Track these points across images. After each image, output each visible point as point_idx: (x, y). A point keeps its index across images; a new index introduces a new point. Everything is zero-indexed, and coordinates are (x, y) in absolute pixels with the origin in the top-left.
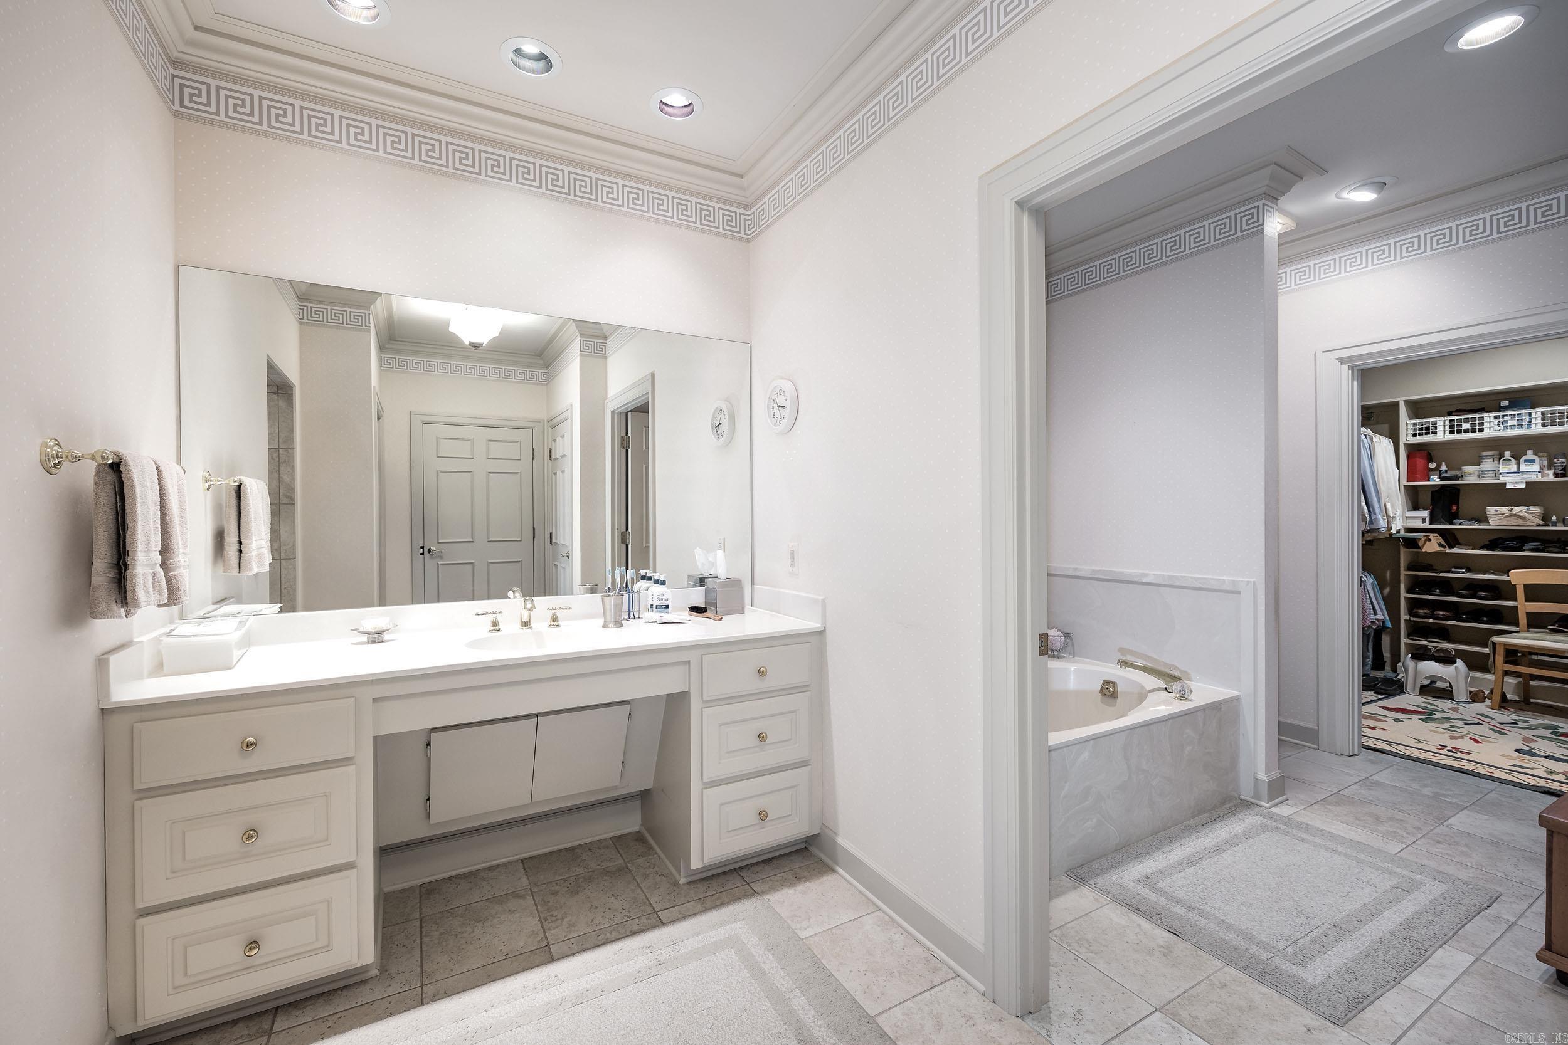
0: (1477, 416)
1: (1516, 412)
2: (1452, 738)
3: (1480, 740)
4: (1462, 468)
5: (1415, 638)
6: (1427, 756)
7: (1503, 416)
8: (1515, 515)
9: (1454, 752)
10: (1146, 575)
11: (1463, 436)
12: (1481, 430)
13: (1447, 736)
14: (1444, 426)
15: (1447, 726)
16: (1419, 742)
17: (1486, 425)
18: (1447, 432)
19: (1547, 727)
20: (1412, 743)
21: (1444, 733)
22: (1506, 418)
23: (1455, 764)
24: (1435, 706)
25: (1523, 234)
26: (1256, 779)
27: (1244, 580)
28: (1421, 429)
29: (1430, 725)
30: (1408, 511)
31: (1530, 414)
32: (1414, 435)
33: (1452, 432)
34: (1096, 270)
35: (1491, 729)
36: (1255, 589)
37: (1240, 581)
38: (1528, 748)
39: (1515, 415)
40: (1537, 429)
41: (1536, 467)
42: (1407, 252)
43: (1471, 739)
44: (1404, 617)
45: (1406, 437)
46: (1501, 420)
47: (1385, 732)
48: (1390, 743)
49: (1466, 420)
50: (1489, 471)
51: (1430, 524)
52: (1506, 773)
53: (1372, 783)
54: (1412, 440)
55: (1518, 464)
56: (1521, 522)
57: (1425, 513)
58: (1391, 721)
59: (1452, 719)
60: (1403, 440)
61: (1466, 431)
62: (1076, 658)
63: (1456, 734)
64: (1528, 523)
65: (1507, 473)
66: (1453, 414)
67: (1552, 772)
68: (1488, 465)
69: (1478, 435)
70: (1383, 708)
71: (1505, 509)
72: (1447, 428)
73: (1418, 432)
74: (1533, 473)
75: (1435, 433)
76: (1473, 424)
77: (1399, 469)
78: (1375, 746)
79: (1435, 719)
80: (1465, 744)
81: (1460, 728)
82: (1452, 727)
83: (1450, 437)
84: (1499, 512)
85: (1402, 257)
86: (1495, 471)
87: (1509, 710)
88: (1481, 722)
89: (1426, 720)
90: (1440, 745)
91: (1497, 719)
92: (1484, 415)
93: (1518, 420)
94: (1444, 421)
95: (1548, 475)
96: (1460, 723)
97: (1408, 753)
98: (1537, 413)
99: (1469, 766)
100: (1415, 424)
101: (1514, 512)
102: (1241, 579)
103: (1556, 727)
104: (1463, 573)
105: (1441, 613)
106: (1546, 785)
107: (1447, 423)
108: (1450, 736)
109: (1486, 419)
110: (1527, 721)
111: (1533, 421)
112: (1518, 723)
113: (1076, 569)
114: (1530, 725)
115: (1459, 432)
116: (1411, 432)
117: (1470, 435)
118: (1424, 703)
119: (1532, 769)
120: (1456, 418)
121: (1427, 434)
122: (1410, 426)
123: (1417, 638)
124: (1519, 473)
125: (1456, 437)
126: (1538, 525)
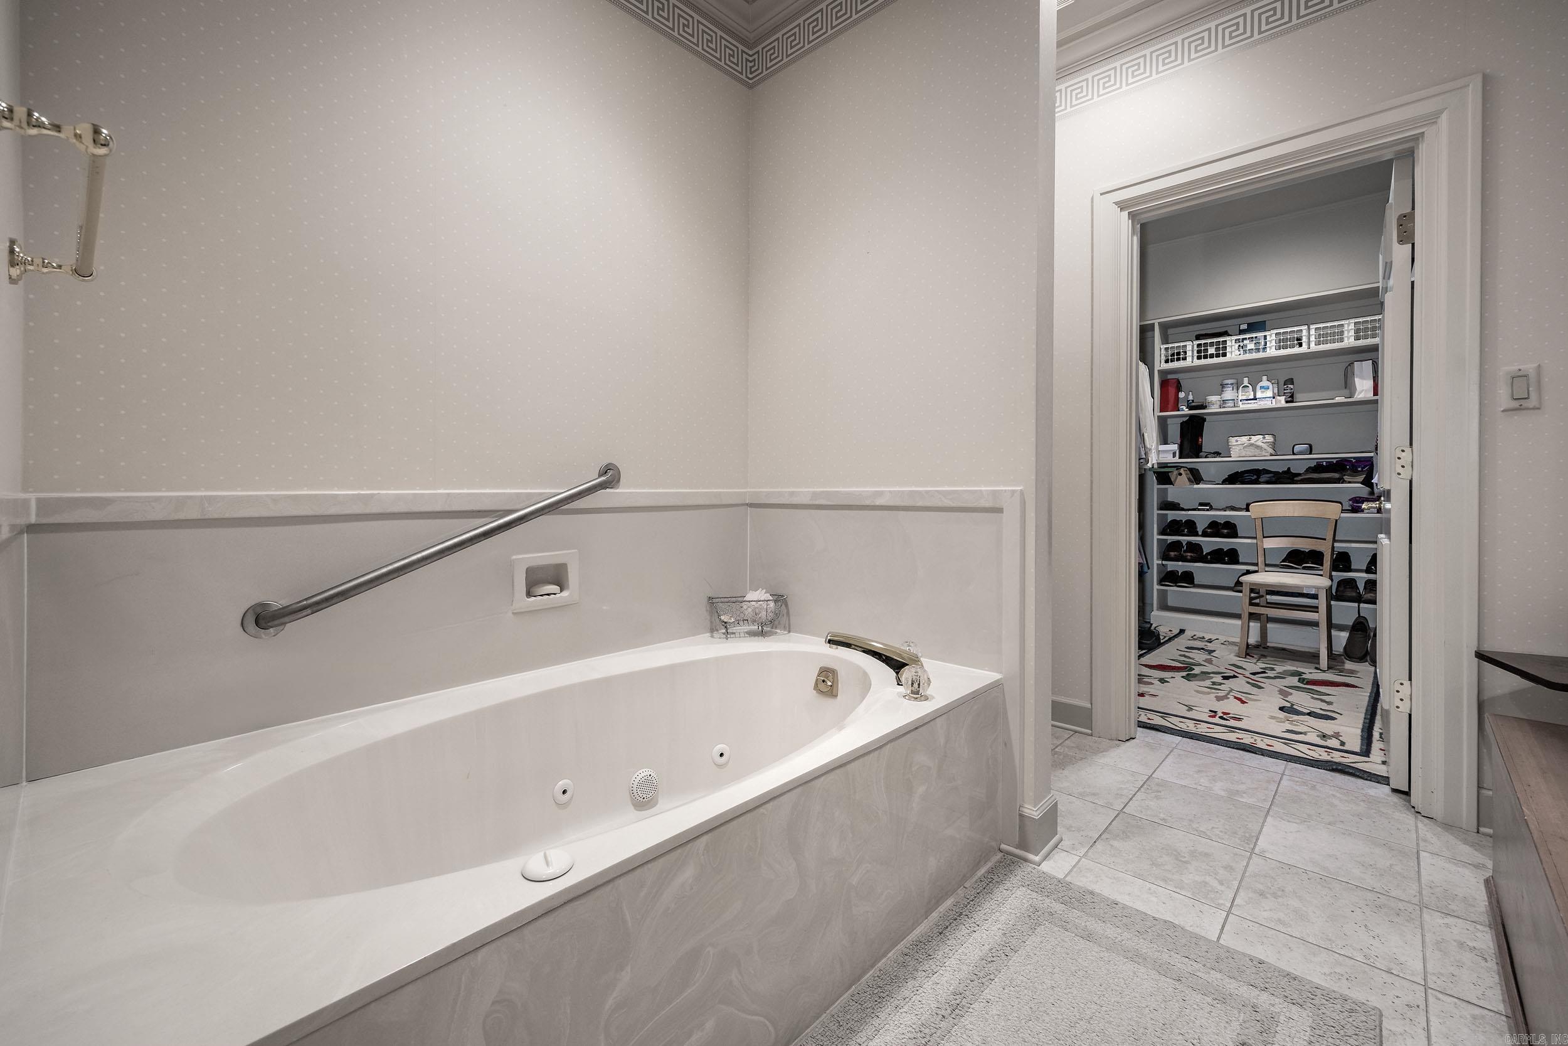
0: (1221, 339)
1: (1254, 335)
2: (1219, 699)
3: (1244, 699)
4: (1207, 397)
5: (1166, 583)
6: (1202, 729)
7: (1243, 339)
8: (1252, 445)
9: (1227, 720)
10: (881, 493)
11: (1209, 361)
12: (1224, 355)
13: (1213, 696)
14: (1193, 351)
15: (1208, 683)
16: (1190, 709)
17: (1228, 349)
18: (1195, 357)
19: (1294, 674)
20: (1183, 711)
21: (1209, 693)
22: (1245, 342)
23: (1232, 737)
24: (1190, 658)
25: (1325, 17)
26: (1021, 816)
27: (1007, 488)
28: (1173, 355)
29: (1194, 685)
30: (1161, 445)
31: (1265, 337)
32: (1167, 361)
33: (1199, 358)
34: (822, 17)
35: (1248, 683)
36: (1023, 503)
37: (1002, 490)
38: (1288, 705)
39: (1252, 338)
40: (1272, 352)
41: (1269, 393)
42: (1196, 51)
43: (1235, 698)
44: (1156, 562)
45: (1160, 365)
46: (1241, 344)
47: (1154, 698)
48: (1165, 715)
49: (1212, 344)
50: (1229, 400)
51: (1180, 458)
52: (1285, 744)
53: (1158, 785)
54: (1165, 366)
55: (1254, 391)
56: (1257, 452)
57: (1175, 447)
58: (1157, 682)
59: (1209, 673)
60: (1157, 368)
61: (1212, 356)
62: (791, 633)
63: (1221, 694)
64: (1264, 454)
65: (1247, 400)
66: (1201, 338)
67: (1324, 736)
68: (1229, 394)
69: (1221, 360)
70: (1146, 666)
71: (1244, 439)
72: (1196, 354)
73: (1170, 358)
74: (1268, 399)
75: (1185, 359)
76: (1217, 349)
77: (1153, 398)
78: (1149, 721)
79: (1195, 676)
80: (1231, 706)
81: (1220, 684)
82: (1214, 683)
83: (1197, 362)
84: (1239, 443)
85: (1190, 60)
86: (1234, 400)
87: (1253, 657)
88: (1236, 674)
89: (1188, 678)
90: (1210, 711)
91: (1248, 669)
92: (1227, 338)
93: (1255, 343)
94: (1193, 346)
95: (1280, 401)
96: (1218, 679)
97: (1183, 727)
98: (1271, 336)
99: (1247, 739)
100: (1167, 349)
101: (1252, 441)
102: (1004, 489)
103: (1299, 674)
104: (1208, 510)
105: (1189, 554)
106: (1329, 758)
107: (1196, 348)
108: (1216, 697)
109: (1229, 343)
110: (1273, 669)
111: (1268, 345)
112: (1267, 671)
113: (792, 494)
114: (1278, 673)
115: (1206, 357)
116: (1163, 358)
117: (1215, 360)
118: (1180, 655)
119: (1305, 733)
120: (1203, 342)
121: (1178, 359)
122: (1163, 352)
123: (1168, 583)
124: (1256, 399)
125: (1203, 362)
126: (1271, 455)
